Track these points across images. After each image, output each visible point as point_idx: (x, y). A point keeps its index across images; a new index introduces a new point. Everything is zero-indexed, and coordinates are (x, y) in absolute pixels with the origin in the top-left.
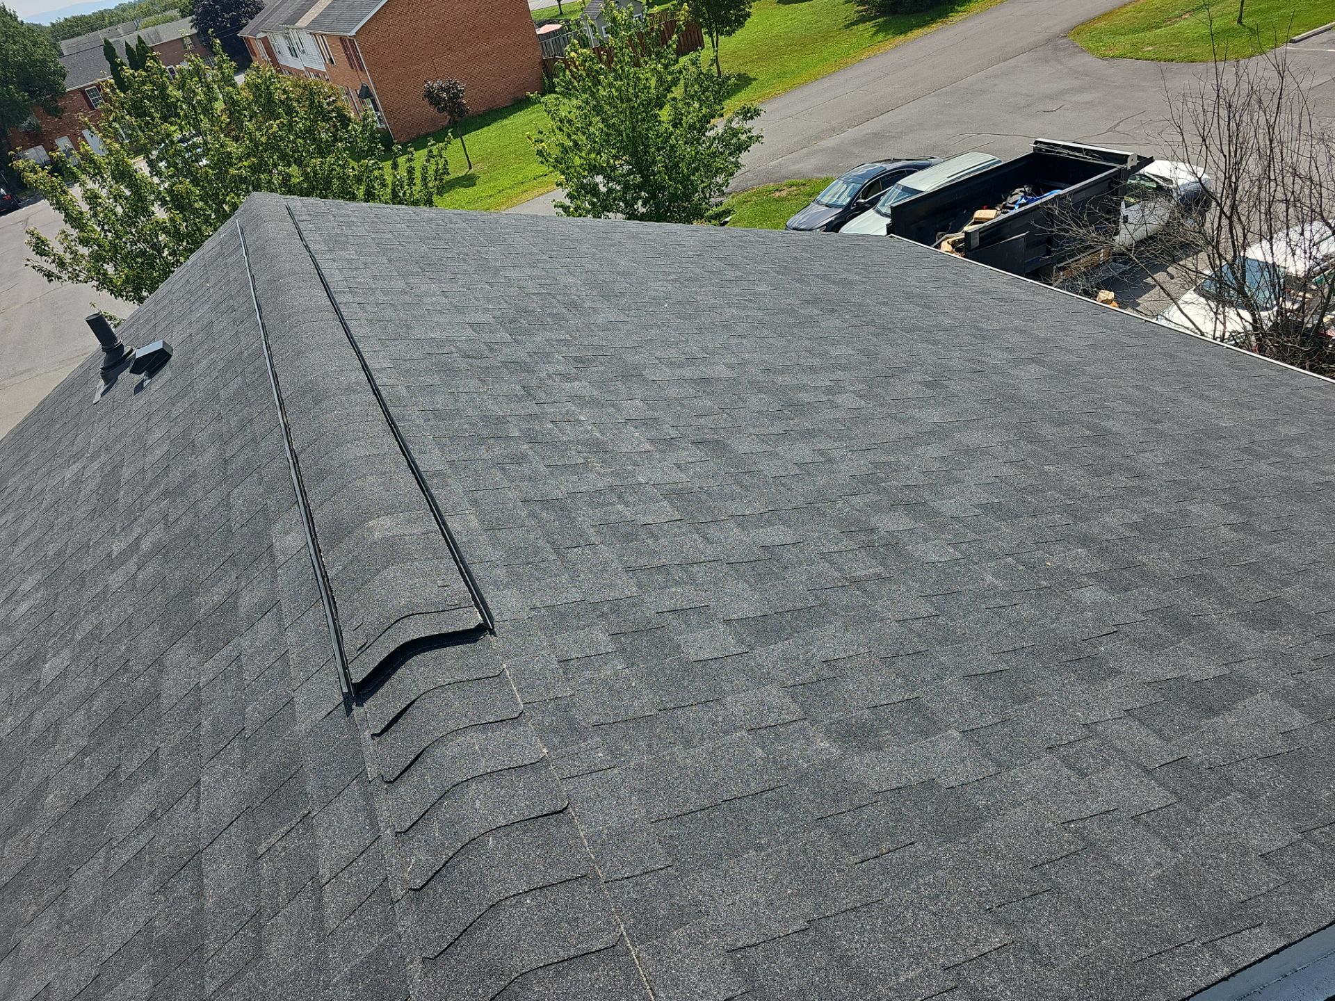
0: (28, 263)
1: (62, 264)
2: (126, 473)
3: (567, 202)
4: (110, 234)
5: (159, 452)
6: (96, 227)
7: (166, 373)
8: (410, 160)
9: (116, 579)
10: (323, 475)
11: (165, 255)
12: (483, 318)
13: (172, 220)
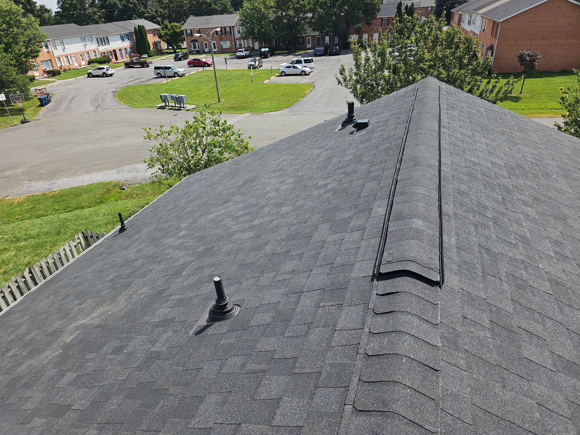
0: (336, 76)
1: (345, 80)
2: (334, 160)
3: (562, 125)
4: (365, 74)
5: (349, 158)
6: (362, 70)
7: (364, 132)
8: (497, 82)
9: (316, 193)
10: (403, 193)
11: (379, 88)
12: (498, 161)
13: (389, 76)
